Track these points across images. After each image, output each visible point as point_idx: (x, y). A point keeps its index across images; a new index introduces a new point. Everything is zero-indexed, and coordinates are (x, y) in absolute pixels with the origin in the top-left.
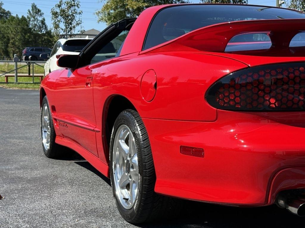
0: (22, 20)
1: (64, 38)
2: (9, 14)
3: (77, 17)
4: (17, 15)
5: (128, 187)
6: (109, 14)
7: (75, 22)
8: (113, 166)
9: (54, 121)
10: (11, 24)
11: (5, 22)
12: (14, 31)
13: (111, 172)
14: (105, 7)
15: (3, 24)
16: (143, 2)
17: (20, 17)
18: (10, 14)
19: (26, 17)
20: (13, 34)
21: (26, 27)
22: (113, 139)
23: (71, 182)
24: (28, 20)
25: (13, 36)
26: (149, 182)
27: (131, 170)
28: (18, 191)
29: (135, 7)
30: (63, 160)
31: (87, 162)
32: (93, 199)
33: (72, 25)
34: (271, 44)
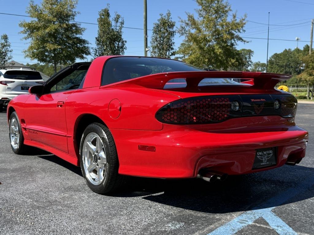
1: (4, 69)
3: (9, 54)
5: (95, 171)
6: (33, 52)
7: (8, 57)
8: (83, 159)
9: (23, 130)
13: (82, 163)
14: (30, 48)
16: (57, 45)
22: (83, 141)
23: (44, 170)
26: (114, 168)
27: (99, 161)
28: (9, 178)
29: (52, 49)
30: (29, 155)
31: (55, 156)
32: (65, 180)
33: (6, 60)
34: (187, 84)
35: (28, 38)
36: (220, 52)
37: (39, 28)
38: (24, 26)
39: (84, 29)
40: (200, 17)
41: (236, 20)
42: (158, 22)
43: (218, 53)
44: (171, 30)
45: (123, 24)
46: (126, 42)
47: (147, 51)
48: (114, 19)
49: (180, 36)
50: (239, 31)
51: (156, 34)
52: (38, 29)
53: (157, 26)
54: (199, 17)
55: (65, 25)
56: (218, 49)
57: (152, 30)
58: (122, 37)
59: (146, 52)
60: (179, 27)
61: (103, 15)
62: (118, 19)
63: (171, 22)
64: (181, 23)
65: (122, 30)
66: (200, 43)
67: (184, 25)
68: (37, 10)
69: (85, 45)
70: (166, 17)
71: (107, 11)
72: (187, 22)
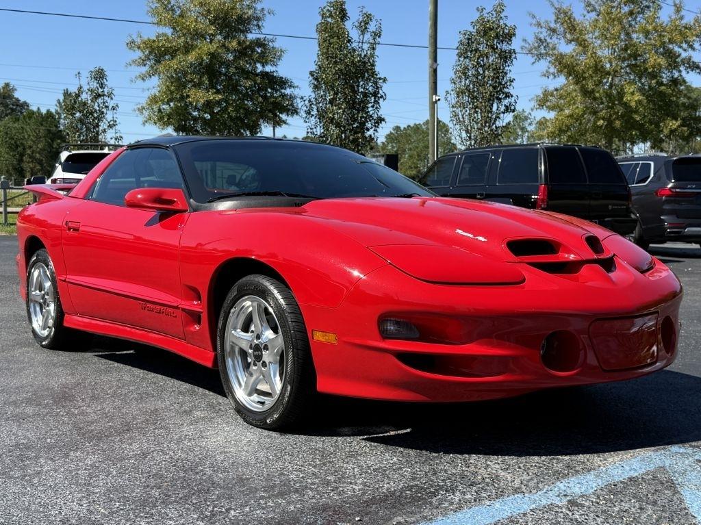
0: (48, 118)
2: (26, 107)
3: (109, 116)
4: (39, 109)
6: (160, 110)
7: (107, 123)
10: (29, 124)
11: (18, 120)
12: (33, 135)
14: (151, 100)
15: (14, 122)
16: (215, 93)
17: (44, 111)
18: (28, 106)
19: (53, 111)
20: (32, 140)
21: (54, 129)
24: (57, 117)
25: (32, 143)
29: (202, 102)
33: (101, 128)
35: (150, 76)
36: (639, 102)
37: (176, 51)
38: (139, 48)
39: (281, 51)
40: (588, 12)
41: (682, 18)
42: (471, 29)
43: (633, 104)
44: (505, 47)
45: (379, 37)
46: (385, 80)
47: (436, 102)
48: (357, 24)
49: (534, 63)
50: (692, 47)
51: (465, 58)
52: (173, 53)
53: (469, 39)
54: (585, 13)
55: (234, 44)
56: (633, 94)
57: (455, 48)
58: (377, 69)
59: (433, 104)
60: (531, 39)
61: (331, 16)
62: (368, 23)
63: (503, 26)
64: (536, 30)
65: (377, 52)
66: (584, 78)
67: (544, 34)
68: (172, 7)
69: (283, 91)
70: (492, 14)
71: (341, 5)
72: (553, 25)
